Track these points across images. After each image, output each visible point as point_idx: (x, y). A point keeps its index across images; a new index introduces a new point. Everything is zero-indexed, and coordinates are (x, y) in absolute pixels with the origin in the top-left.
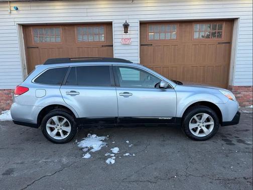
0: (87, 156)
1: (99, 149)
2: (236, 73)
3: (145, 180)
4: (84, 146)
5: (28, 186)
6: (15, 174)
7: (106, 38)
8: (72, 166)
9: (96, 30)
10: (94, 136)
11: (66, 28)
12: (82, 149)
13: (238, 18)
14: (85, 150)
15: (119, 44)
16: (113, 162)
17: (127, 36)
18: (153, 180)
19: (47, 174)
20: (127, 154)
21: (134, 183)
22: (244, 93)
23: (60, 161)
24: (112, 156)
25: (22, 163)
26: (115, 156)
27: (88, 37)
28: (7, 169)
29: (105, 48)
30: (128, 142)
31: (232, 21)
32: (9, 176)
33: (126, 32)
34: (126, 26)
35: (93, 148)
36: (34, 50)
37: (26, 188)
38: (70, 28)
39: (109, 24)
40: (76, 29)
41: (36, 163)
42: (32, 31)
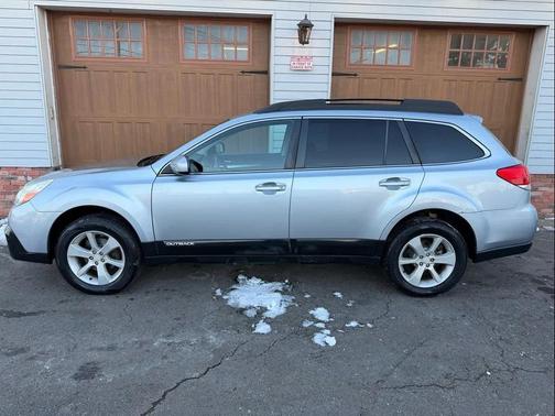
0: (263, 328)
1: (282, 311)
2: (533, 147)
3: (425, 382)
4: (243, 303)
5: (155, 404)
6: (108, 377)
7: (252, 53)
8: (240, 352)
9: (229, 32)
10: (255, 281)
11: (158, 23)
12: (241, 311)
13: (545, 27)
14: (251, 313)
15: (286, 69)
16: (332, 341)
17: (304, 51)
18: (445, 382)
19: (188, 375)
20: (354, 324)
21: (405, 390)
22: (543, 189)
23: (204, 342)
24: (322, 329)
25: (111, 348)
26: (327, 328)
27: (209, 48)
28: (80, 362)
29: (248, 78)
30: (338, 294)
31: (529, 33)
32: (92, 381)
33: (303, 41)
34: (304, 28)
35: (266, 310)
36: (77, 73)
37: (152, 409)
38: (168, 23)
39: (264, 22)
40: (181, 27)
41: (145, 348)
42: (71, 26)
